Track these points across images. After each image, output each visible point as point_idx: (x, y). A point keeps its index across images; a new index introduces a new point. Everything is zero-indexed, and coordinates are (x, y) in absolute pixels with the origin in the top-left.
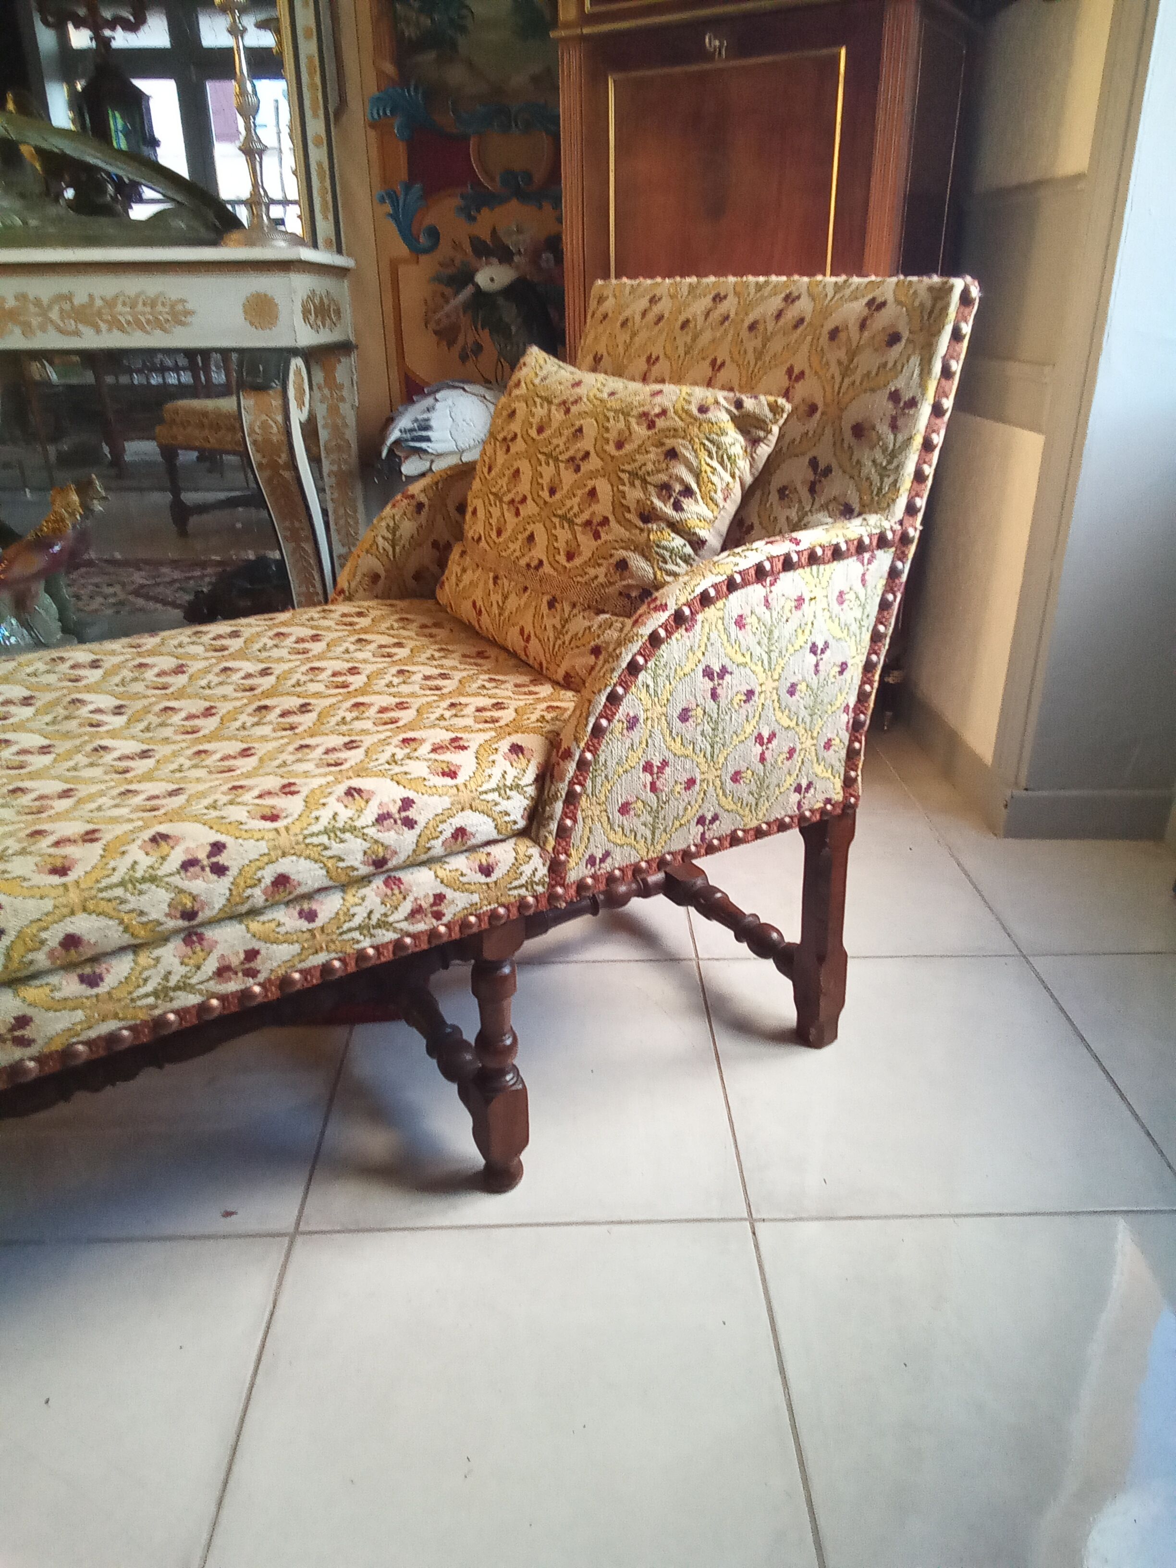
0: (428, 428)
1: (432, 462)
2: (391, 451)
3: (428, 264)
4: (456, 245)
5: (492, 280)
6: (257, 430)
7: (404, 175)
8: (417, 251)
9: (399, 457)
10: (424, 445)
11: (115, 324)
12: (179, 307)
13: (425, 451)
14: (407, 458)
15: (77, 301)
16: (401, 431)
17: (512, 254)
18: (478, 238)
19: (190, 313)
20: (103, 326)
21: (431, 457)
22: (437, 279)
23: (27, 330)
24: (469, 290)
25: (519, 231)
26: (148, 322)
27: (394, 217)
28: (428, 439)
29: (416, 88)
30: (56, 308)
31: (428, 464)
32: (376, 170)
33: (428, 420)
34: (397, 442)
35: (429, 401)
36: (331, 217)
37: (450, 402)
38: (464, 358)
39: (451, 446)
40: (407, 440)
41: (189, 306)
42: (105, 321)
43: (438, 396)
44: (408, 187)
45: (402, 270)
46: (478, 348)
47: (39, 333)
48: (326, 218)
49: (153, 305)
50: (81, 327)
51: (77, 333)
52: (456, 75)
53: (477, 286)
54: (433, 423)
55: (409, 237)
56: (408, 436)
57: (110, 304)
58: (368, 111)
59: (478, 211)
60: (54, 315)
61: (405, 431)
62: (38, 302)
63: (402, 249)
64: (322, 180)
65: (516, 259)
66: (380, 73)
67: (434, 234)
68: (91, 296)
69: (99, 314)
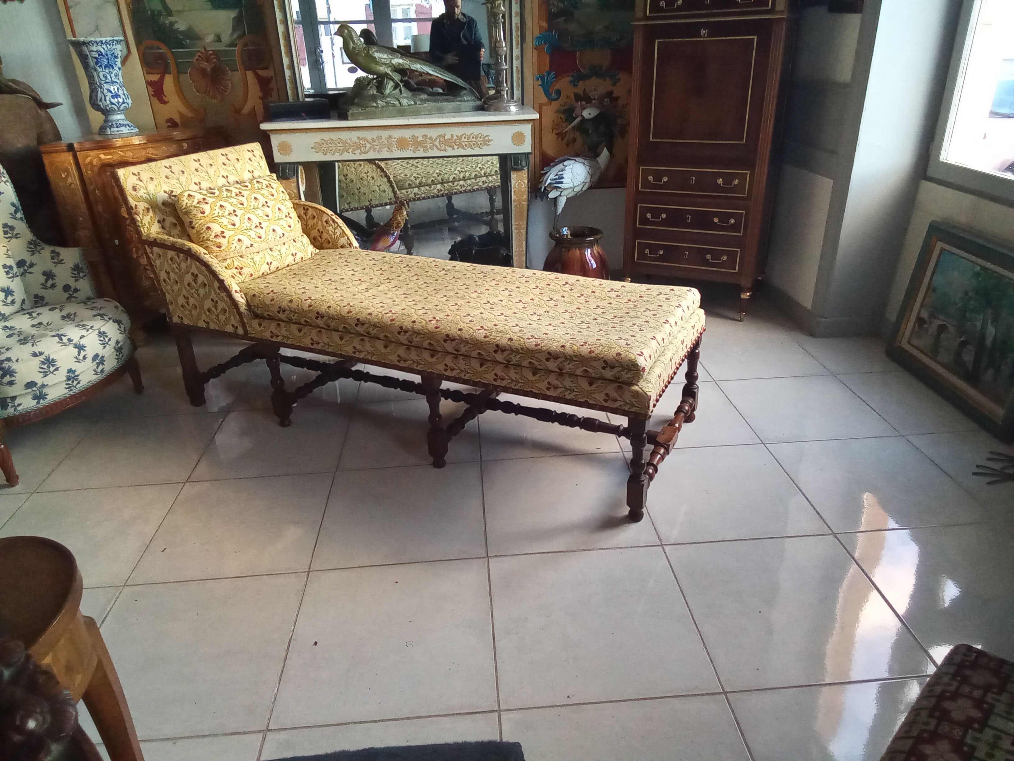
0: (562, 178)
1: (561, 192)
2: (545, 188)
3: (555, 105)
4: (568, 97)
5: (590, 114)
6: (517, 187)
7: (548, 68)
8: (551, 100)
9: (548, 191)
10: (560, 185)
11: (461, 146)
12: (486, 138)
13: (560, 188)
14: (551, 191)
15: (446, 138)
16: (551, 180)
17: (592, 100)
18: (578, 93)
19: (489, 141)
20: (456, 147)
21: (561, 190)
22: (558, 111)
23: (426, 149)
24: (579, 119)
25: (595, 90)
26: (474, 144)
27: (542, 86)
28: (562, 183)
29: (555, 34)
30: (438, 140)
31: (559, 193)
32: (536, 67)
33: (562, 174)
34: (550, 184)
35: (560, 166)
36: (520, 89)
37: (571, 166)
38: (568, 145)
39: (571, 185)
40: (553, 184)
41: (490, 138)
42: (457, 145)
43: (565, 163)
44: (549, 74)
45: (544, 108)
46: (574, 140)
47: (430, 150)
48: (518, 90)
49: (476, 138)
50: (447, 147)
51: (445, 150)
52: (572, 27)
53: (582, 116)
54: (564, 176)
55: (547, 94)
56: (554, 182)
57: (459, 138)
58: (534, 43)
59: (578, 82)
60: (437, 143)
61: (553, 180)
62: (431, 138)
63: (544, 99)
64: (517, 74)
65: (593, 101)
66: (540, 27)
67: (559, 92)
68: (452, 135)
69: (455, 142)
